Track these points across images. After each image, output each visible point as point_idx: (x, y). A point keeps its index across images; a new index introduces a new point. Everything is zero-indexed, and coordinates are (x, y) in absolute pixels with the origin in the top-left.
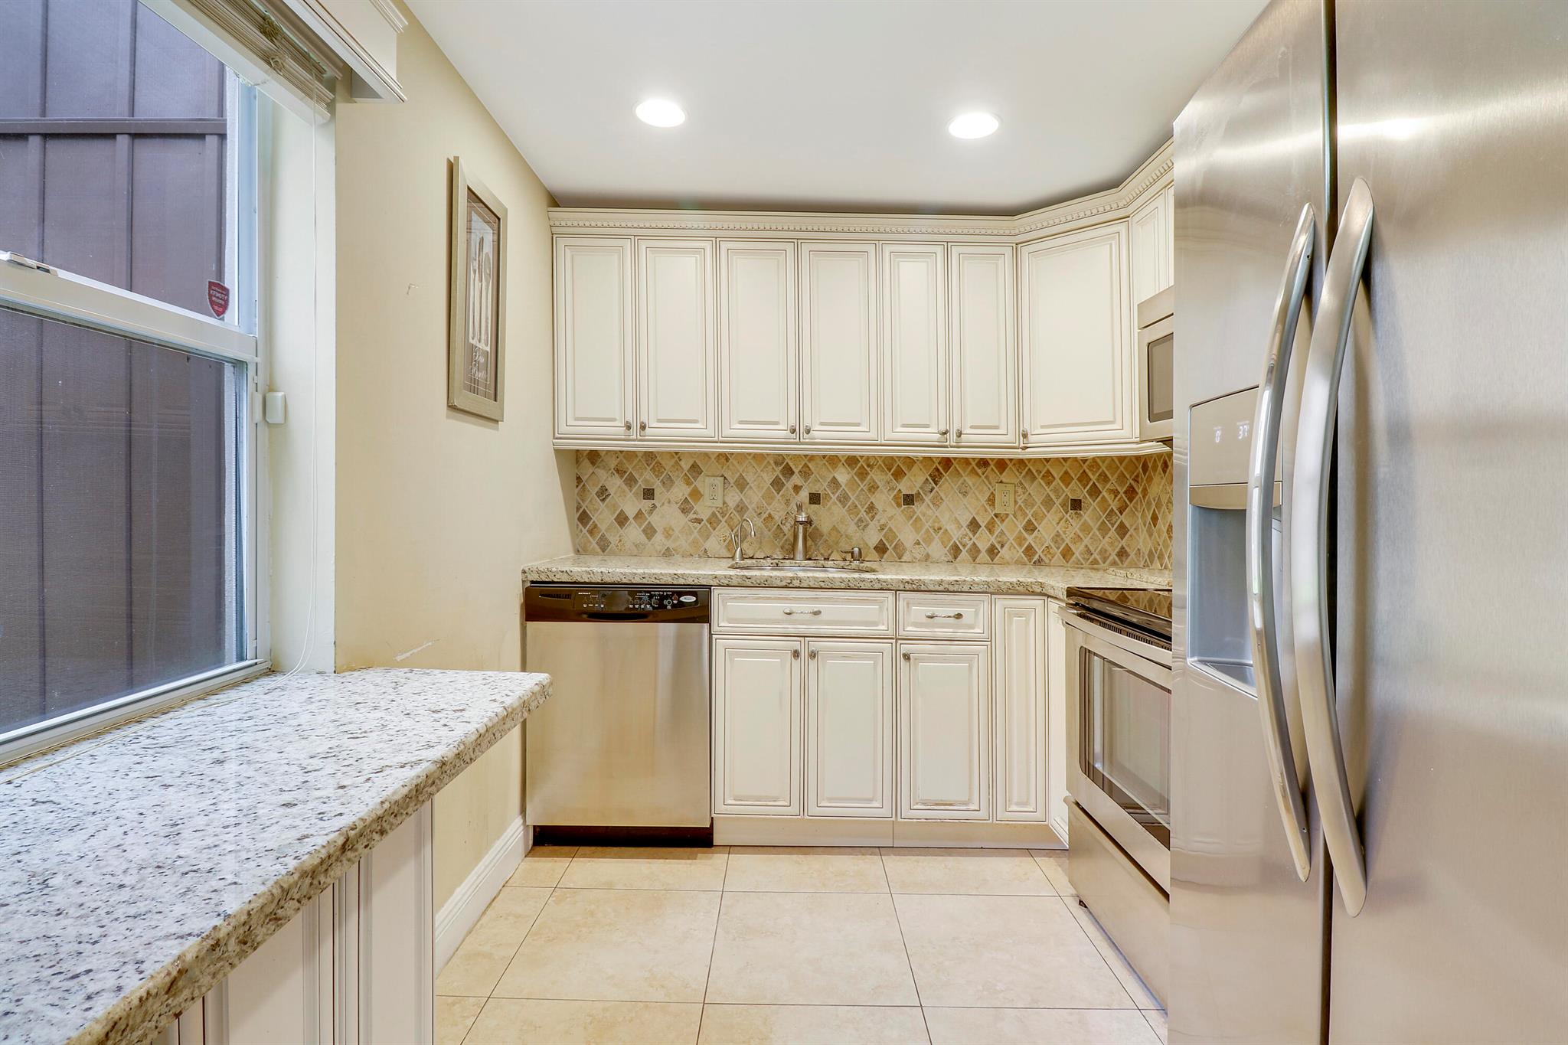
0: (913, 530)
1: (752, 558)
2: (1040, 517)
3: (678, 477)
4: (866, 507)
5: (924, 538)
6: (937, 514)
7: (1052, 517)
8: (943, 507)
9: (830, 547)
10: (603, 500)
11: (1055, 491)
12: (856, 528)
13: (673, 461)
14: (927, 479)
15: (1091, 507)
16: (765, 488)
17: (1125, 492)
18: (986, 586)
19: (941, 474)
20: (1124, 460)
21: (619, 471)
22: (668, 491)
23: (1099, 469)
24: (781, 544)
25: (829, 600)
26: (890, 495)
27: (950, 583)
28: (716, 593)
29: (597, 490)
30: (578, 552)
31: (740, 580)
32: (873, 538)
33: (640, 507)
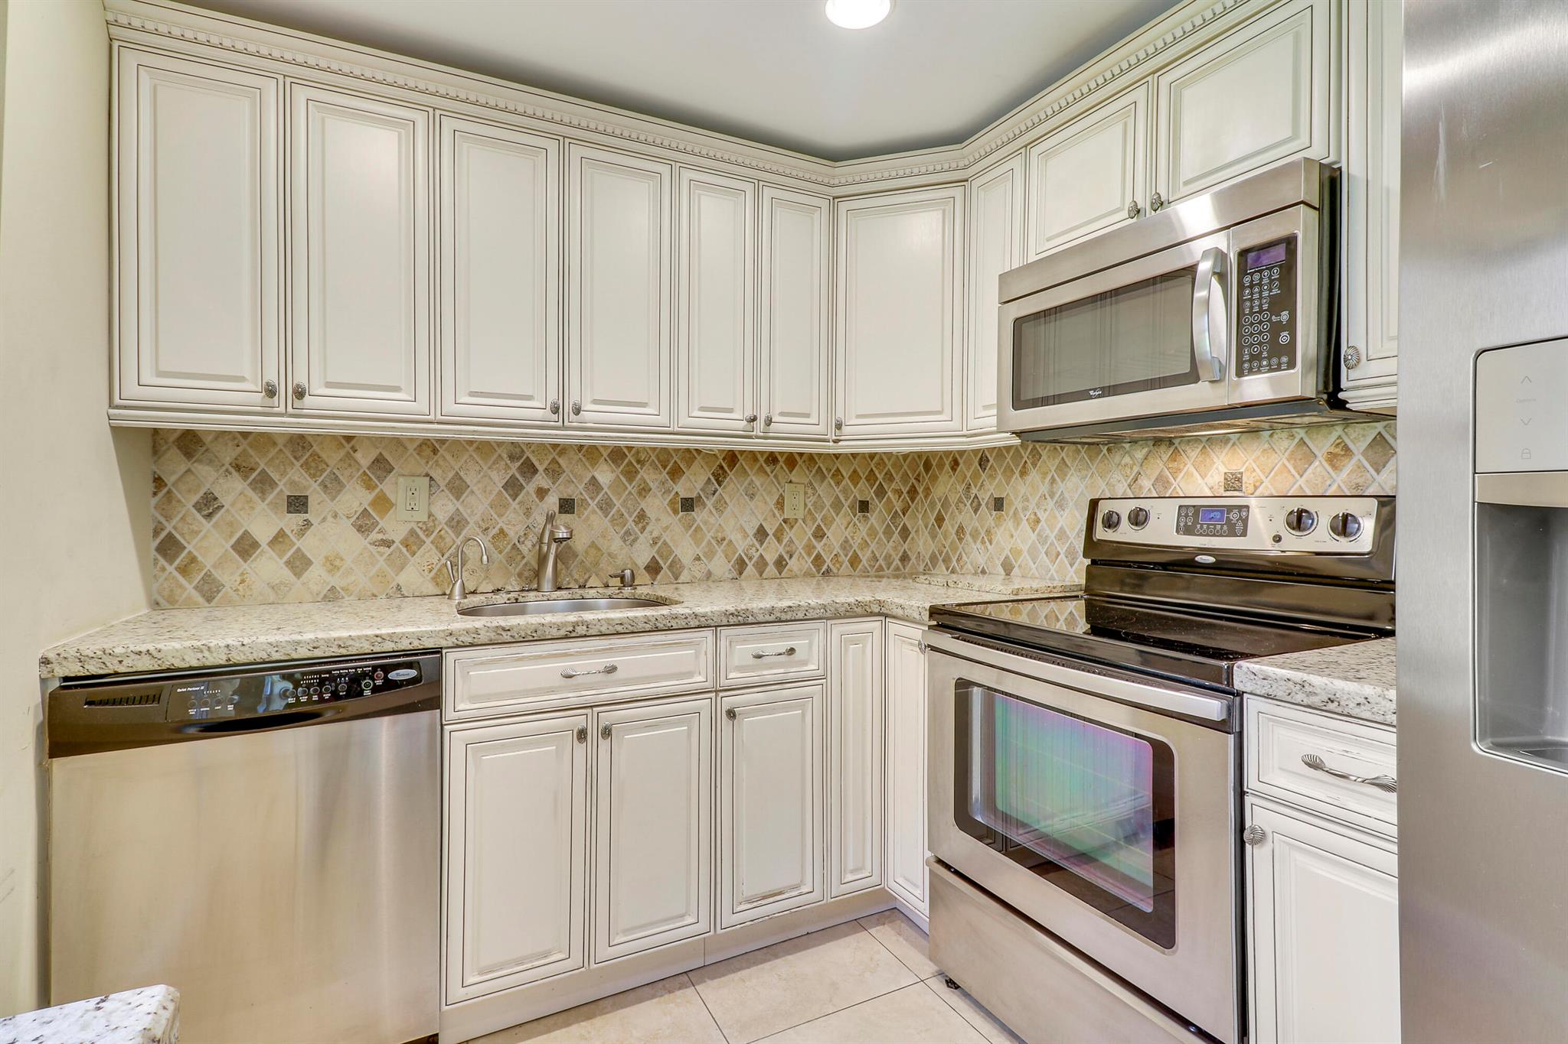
0: (693, 543)
1: (474, 593)
2: (829, 525)
3: (351, 476)
4: (635, 515)
5: (704, 552)
6: (720, 521)
7: (840, 521)
8: (728, 511)
9: (587, 570)
10: (209, 516)
11: (845, 491)
12: (622, 543)
13: (342, 453)
14: (709, 479)
15: (878, 507)
16: (495, 493)
17: (908, 492)
18: (822, 610)
19: (726, 472)
20: (908, 457)
21: (241, 468)
22: (333, 499)
23: (885, 468)
24: (517, 570)
25: (625, 650)
26: (665, 500)
27: (783, 611)
28: (450, 658)
29: (196, 498)
30: (156, 605)
31: (492, 635)
32: (643, 554)
33: (282, 525)
